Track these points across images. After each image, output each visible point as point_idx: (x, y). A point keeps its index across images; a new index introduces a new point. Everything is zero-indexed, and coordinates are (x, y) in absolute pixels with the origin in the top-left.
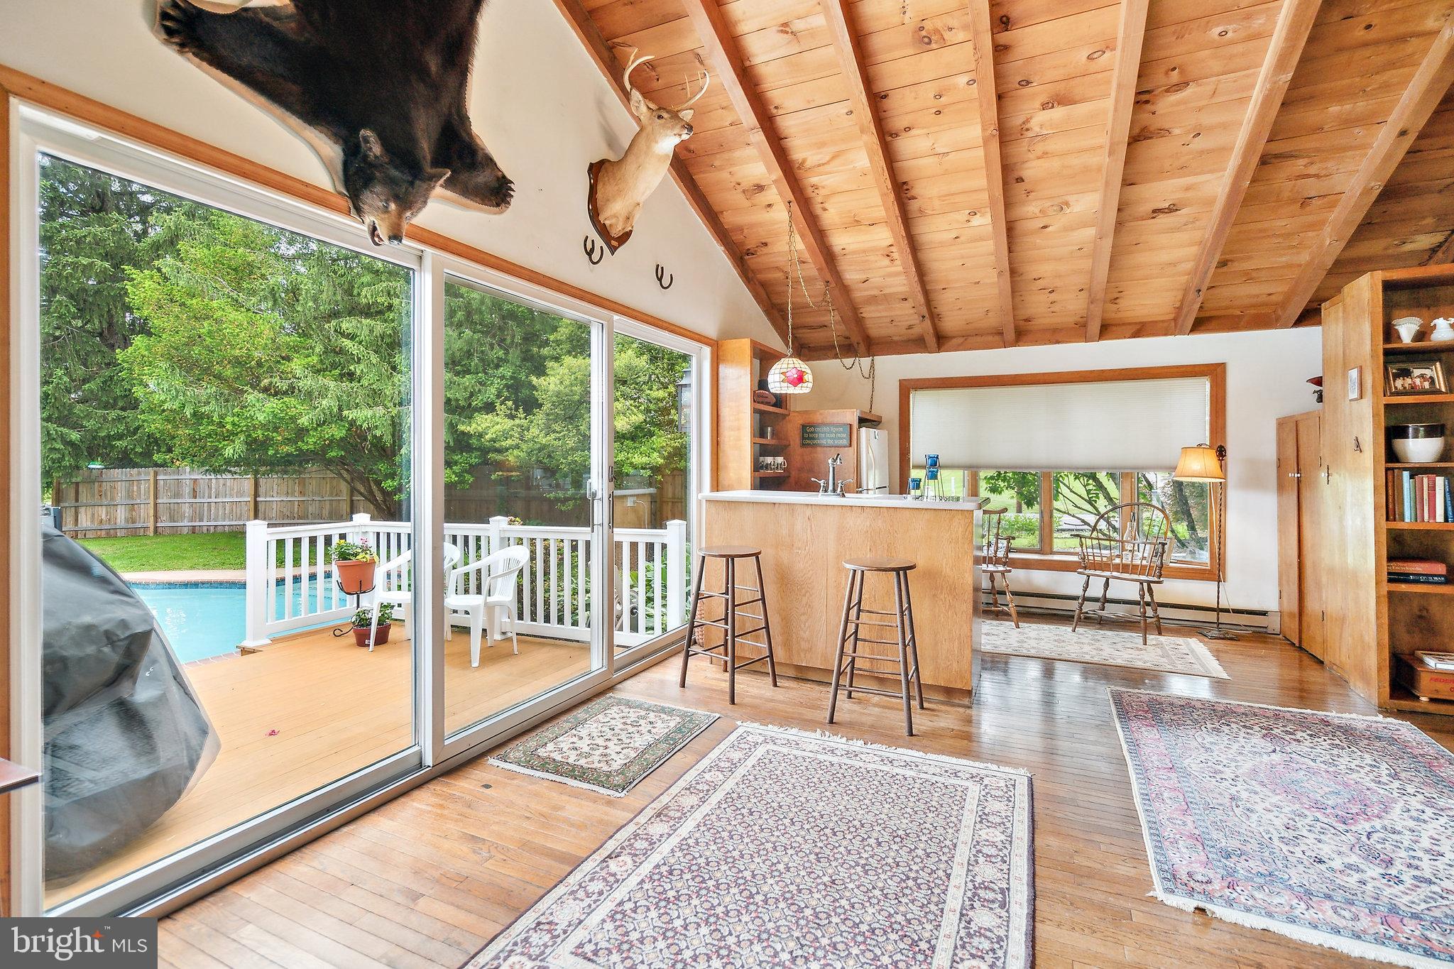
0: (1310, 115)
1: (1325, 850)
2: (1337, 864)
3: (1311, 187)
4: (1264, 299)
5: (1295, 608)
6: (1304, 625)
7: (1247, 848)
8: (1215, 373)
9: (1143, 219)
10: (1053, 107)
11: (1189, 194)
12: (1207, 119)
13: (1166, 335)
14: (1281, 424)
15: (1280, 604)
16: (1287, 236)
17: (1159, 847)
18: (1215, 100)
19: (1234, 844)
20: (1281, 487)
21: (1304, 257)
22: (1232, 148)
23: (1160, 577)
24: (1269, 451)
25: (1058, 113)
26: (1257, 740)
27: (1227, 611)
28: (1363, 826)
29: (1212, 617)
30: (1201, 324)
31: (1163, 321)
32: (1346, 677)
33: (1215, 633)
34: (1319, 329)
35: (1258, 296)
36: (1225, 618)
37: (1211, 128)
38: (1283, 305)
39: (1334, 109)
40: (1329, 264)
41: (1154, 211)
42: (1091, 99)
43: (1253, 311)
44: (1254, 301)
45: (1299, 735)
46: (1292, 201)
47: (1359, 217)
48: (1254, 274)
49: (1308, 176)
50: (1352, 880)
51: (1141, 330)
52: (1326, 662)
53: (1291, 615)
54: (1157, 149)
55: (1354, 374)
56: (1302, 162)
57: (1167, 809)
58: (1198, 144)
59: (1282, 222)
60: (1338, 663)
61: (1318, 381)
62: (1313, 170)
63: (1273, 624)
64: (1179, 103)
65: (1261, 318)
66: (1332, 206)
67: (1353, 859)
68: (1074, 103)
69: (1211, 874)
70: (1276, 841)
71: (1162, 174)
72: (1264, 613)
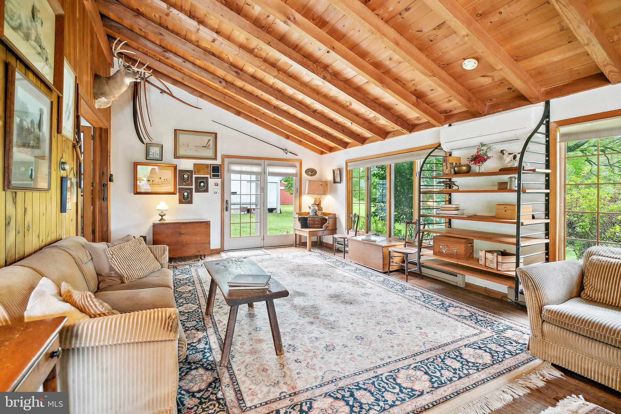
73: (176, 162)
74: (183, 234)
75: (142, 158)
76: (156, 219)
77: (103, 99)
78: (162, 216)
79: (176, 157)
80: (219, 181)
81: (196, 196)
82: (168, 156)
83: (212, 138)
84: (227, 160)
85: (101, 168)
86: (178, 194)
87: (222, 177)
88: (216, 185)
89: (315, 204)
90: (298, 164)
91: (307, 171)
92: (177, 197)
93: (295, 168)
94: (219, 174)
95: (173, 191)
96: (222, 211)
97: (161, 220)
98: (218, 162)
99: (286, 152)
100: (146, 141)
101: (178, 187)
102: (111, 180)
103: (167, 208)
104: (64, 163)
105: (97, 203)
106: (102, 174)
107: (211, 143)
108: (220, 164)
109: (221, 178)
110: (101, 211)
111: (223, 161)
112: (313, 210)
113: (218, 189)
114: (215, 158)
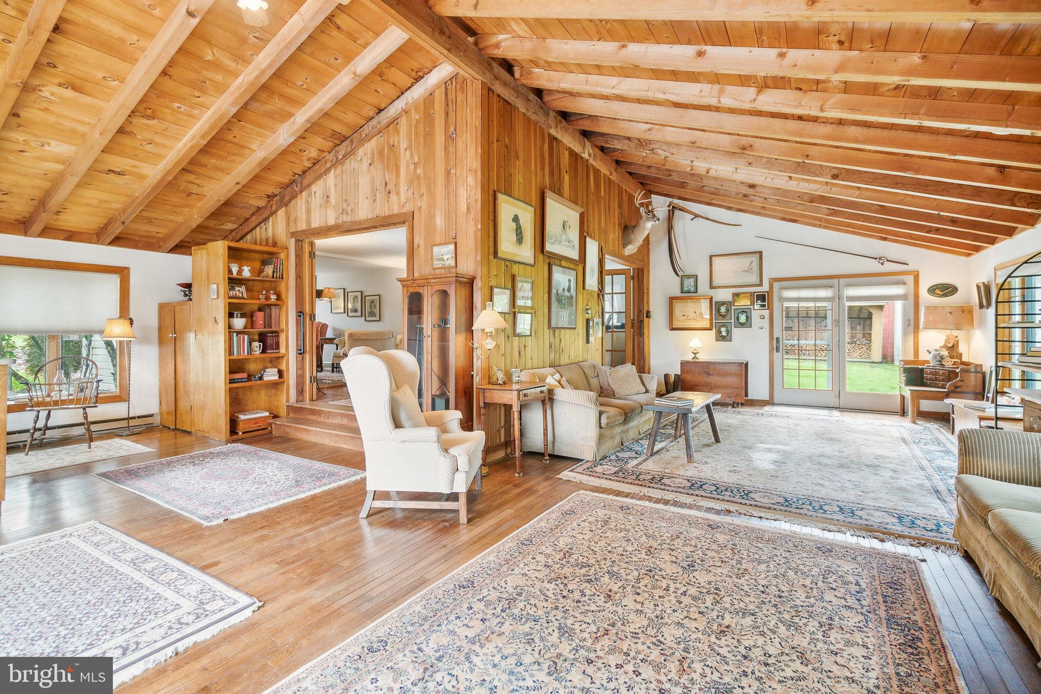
0: (204, 159)
1: (247, 488)
2: (253, 489)
3: (194, 189)
4: (154, 234)
5: (173, 408)
6: (178, 416)
7: (223, 498)
8: (123, 272)
9: (100, 172)
10: (67, 88)
11: (133, 169)
12: (157, 139)
13: (90, 243)
14: (162, 307)
15: (160, 409)
16: (176, 206)
17: (193, 513)
18: (165, 133)
19: (217, 500)
20: (161, 342)
21: (180, 219)
22: (165, 158)
23: (96, 403)
24: (154, 322)
25: (69, 93)
26: (191, 468)
27: (134, 418)
28: (251, 477)
29: (124, 424)
30: (118, 241)
31: (88, 233)
32: (207, 435)
33: (127, 433)
34: (191, 257)
35: (151, 232)
36: (132, 423)
37: (158, 144)
38: (165, 239)
39: (213, 161)
40: (194, 227)
41: (109, 171)
42: (96, 97)
43: (145, 239)
44: (147, 234)
45: (207, 460)
46: (184, 192)
47: (213, 209)
48: (153, 221)
49: (195, 183)
50: (260, 491)
51: (71, 236)
52: (193, 431)
53: (168, 413)
54: (126, 140)
55: (215, 286)
56: (193, 176)
57: (183, 503)
58: (149, 148)
59: (175, 199)
60: (201, 429)
61: (188, 286)
62: (197, 182)
63: (157, 420)
64: (146, 125)
65: (150, 244)
66: (200, 200)
67: (256, 486)
68: (83, 93)
69: (219, 510)
70: (231, 493)
71: (121, 154)
72: (152, 416)
73: (712, 292)
74: (712, 375)
75: (677, 292)
76: (689, 357)
77: (630, 247)
78: (695, 354)
79: (712, 287)
80: (766, 313)
81: (736, 332)
82: (703, 287)
83: (755, 258)
84: (776, 285)
85: (639, 306)
86: (714, 330)
87: (770, 308)
88: (762, 317)
89: (945, 346)
90: (910, 279)
91: (932, 290)
92: (713, 333)
93: (902, 286)
94: (766, 303)
95: (708, 326)
96: (771, 351)
97: (694, 358)
98: (765, 288)
99: (881, 261)
100: (680, 273)
101: (714, 321)
102: (648, 316)
103: (701, 345)
104: (587, 309)
105: (636, 339)
106: (640, 311)
107: (755, 265)
108: (768, 290)
109: (768, 309)
110: (638, 346)
111: (771, 287)
112: (935, 357)
113: (766, 323)
114: (761, 284)
